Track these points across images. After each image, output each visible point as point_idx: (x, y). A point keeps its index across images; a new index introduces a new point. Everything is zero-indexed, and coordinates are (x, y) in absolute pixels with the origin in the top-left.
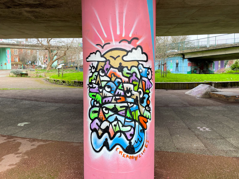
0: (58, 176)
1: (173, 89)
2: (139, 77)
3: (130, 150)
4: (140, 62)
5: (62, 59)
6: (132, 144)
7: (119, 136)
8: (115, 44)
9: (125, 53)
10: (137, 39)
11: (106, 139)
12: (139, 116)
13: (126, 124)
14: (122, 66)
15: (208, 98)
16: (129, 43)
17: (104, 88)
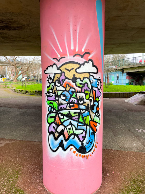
0: (21, 171)
1: (115, 97)
2: (90, 87)
3: (82, 150)
4: (91, 74)
5: (26, 74)
6: (84, 145)
7: (73, 138)
8: (69, 58)
9: (78, 66)
10: (89, 53)
11: (62, 141)
12: (90, 121)
13: (79, 127)
14: (76, 77)
15: (143, 105)
16: (82, 57)
17: (60, 97)
